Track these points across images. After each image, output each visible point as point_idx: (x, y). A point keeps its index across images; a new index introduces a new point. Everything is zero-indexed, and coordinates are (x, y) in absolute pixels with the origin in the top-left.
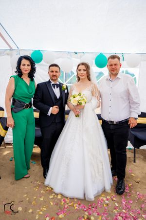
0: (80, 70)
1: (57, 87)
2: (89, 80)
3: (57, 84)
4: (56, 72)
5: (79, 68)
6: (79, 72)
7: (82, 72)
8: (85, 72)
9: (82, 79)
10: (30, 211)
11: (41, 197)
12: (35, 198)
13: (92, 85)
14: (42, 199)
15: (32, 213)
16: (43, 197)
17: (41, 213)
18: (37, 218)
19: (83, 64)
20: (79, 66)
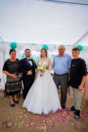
0: (42, 52)
1: (30, 61)
2: (47, 57)
3: (30, 59)
4: (29, 52)
5: (42, 51)
6: (42, 53)
7: (43, 53)
8: (45, 53)
9: (43, 56)
10: (16, 124)
11: (20, 116)
12: (17, 117)
13: (48, 59)
14: (21, 117)
15: (17, 125)
16: (21, 116)
17: (22, 124)
18: (20, 127)
19: (44, 49)
20: (42, 50)
